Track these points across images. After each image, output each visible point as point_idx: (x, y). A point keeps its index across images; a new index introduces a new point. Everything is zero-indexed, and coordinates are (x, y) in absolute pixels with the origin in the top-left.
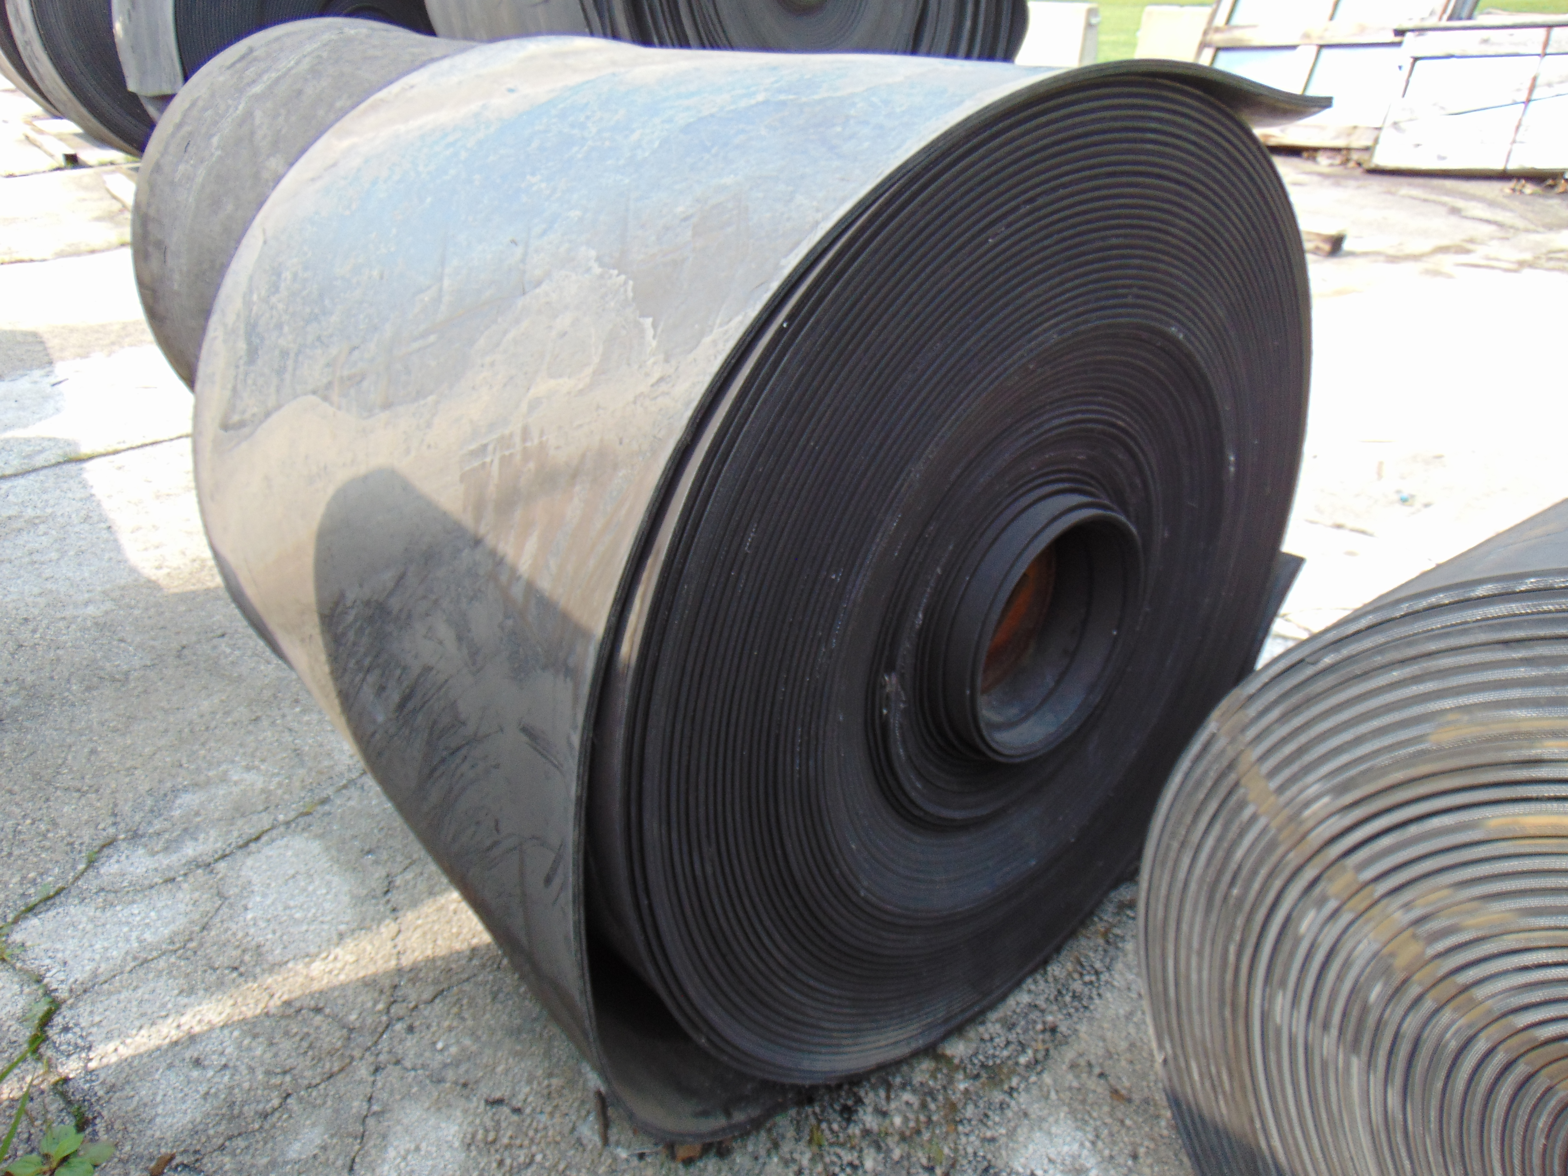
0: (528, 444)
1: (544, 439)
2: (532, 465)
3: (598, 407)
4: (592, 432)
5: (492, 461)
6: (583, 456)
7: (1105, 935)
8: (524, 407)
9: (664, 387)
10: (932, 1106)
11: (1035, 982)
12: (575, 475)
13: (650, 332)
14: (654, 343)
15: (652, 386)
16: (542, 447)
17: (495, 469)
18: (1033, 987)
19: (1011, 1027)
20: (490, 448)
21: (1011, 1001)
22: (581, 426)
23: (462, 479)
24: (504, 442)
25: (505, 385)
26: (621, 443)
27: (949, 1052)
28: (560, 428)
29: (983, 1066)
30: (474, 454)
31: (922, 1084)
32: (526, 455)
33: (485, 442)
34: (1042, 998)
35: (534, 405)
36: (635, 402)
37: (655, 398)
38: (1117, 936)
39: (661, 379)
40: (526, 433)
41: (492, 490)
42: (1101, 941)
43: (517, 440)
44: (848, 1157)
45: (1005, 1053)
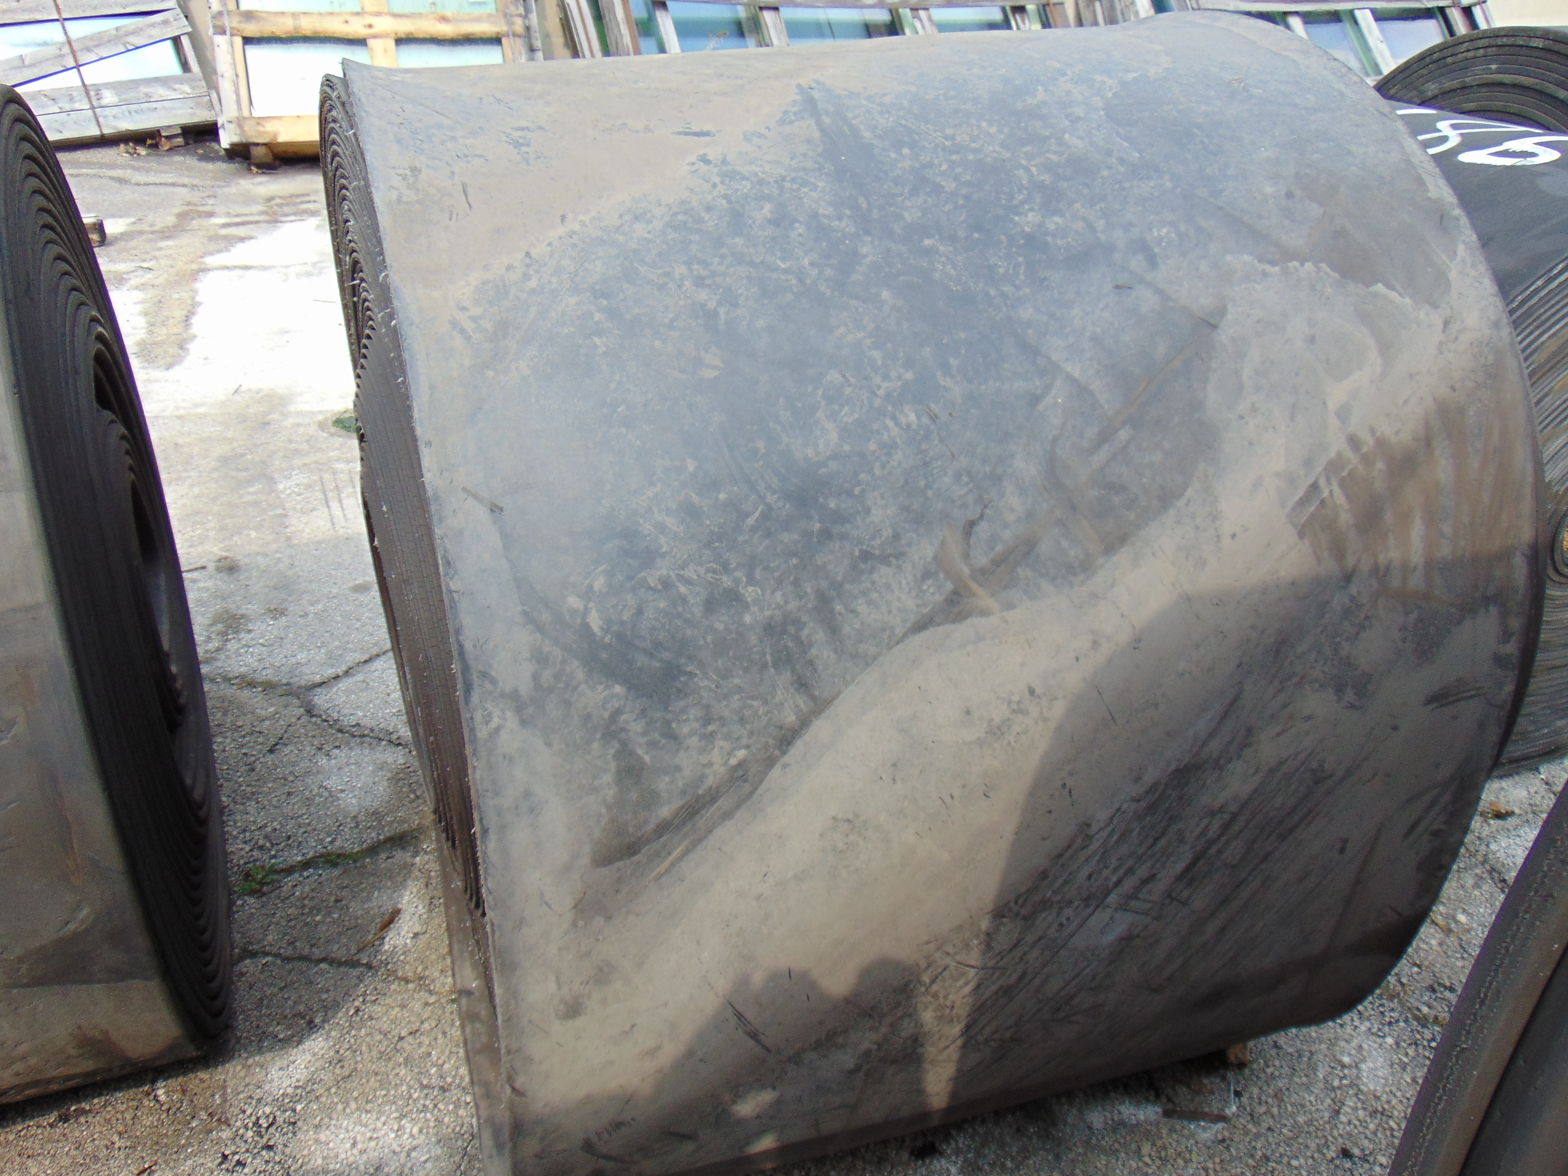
0: (1365, 449)
1: (1378, 434)
2: (1380, 465)
3: (1411, 376)
4: (1422, 399)
5: (1331, 492)
6: (1427, 423)
8: (1334, 422)
9: (1454, 328)
12: (1428, 442)
13: (1393, 295)
14: (1408, 300)
15: (1444, 332)
16: (1381, 443)
17: (1340, 497)
20: (1322, 482)
22: (1406, 401)
23: (1301, 535)
24: (1334, 466)
25: (1292, 418)
26: (1454, 390)
28: (1388, 415)
30: (1303, 502)
32: (1366, 459)
33: (1311, 480)
35: (1343, 414)
36: (1441, 353)
37: (1456, 339)
39: (1446, 323)
40: (1354, 442)
41: (1345, 518)
43: (1349, 454)
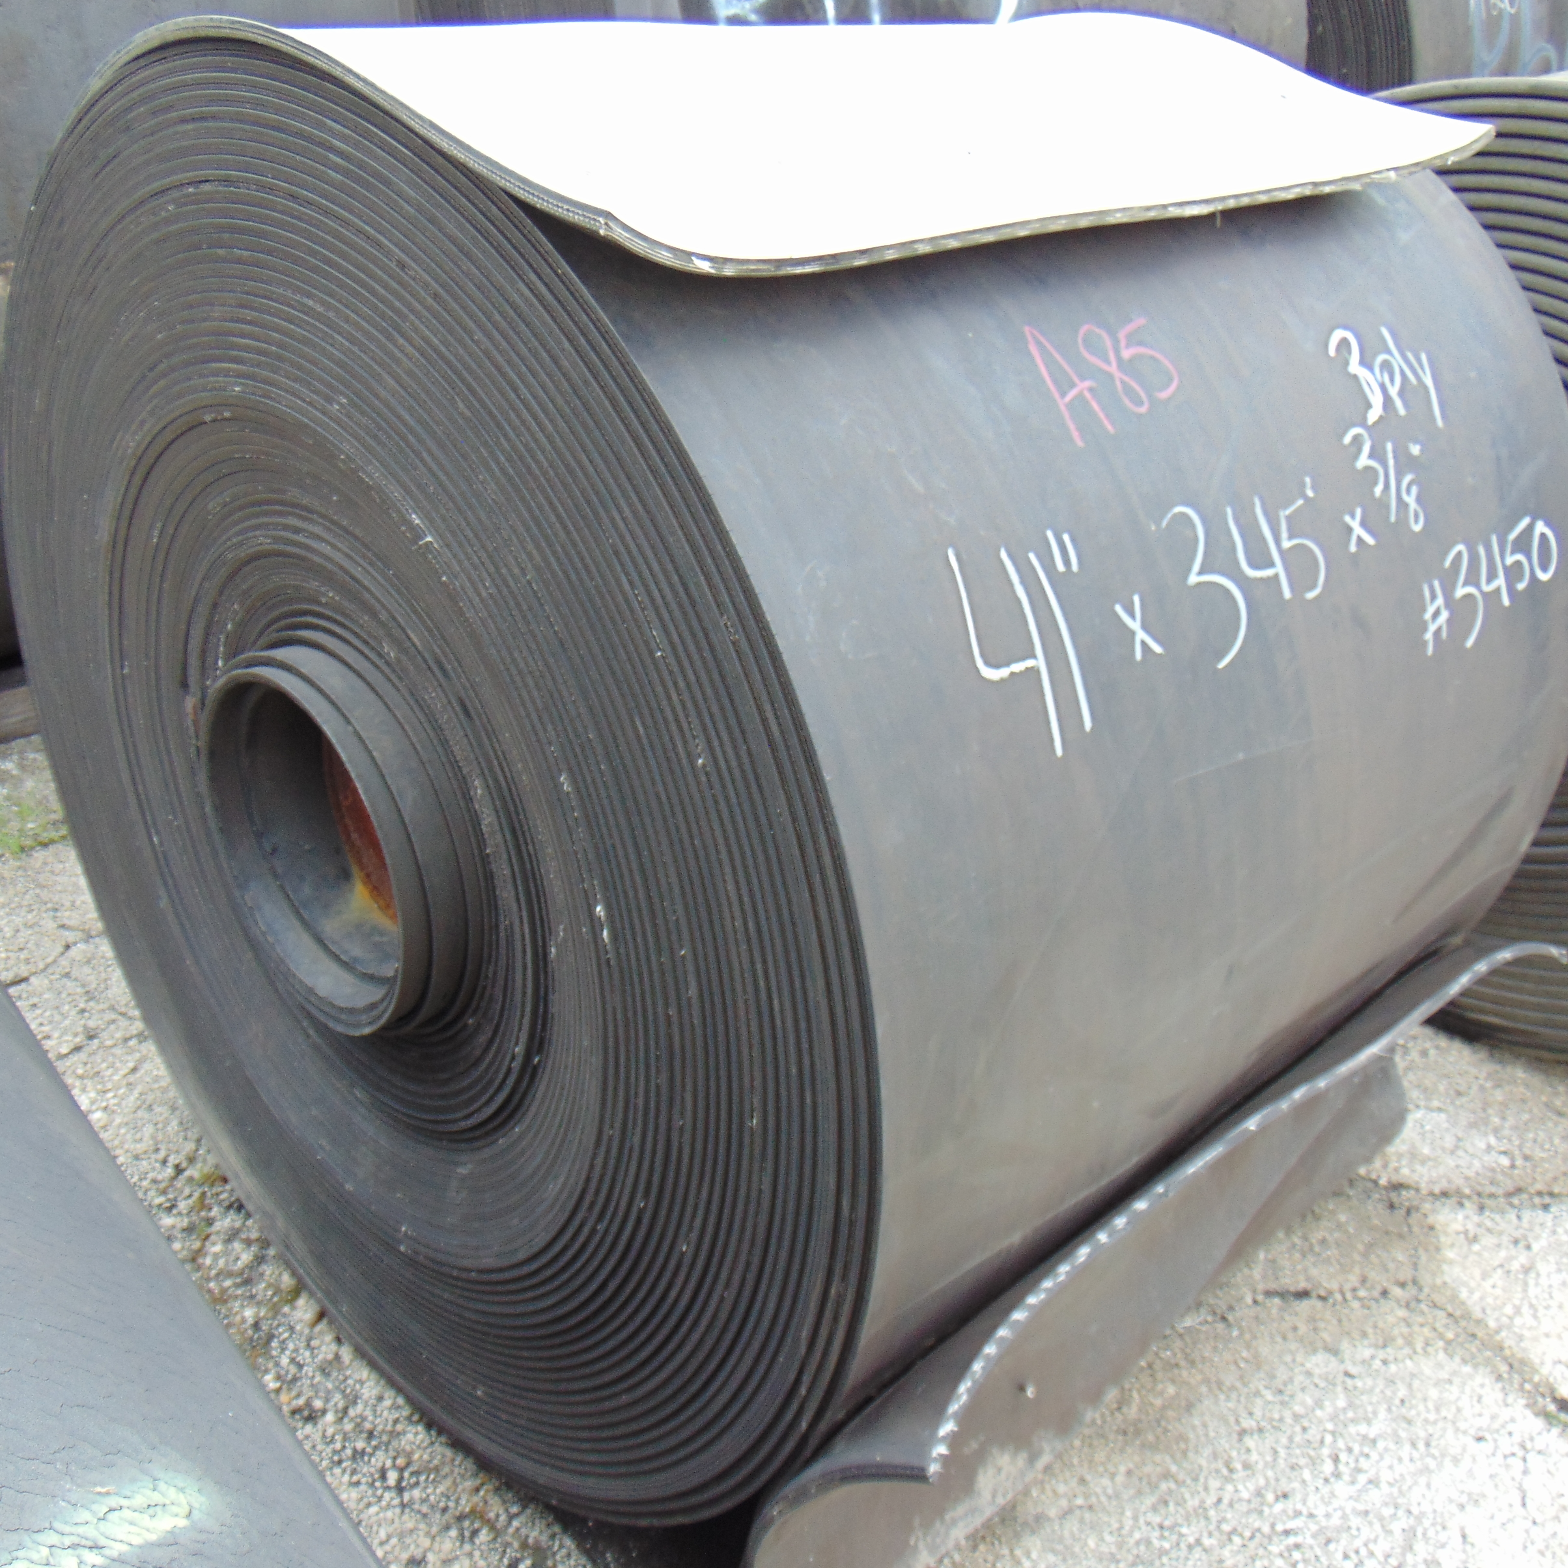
7: (475, 1514)
10: (228, 1283)
11: (395, 1407)
18: (387, 1403)
19: (324, 1370)
21: (365, 1373)
27: (301, 1302)
29: (271, 1337)
31: (262, 1274)
34: (368, 1413)
38: (475, 1533)
42: (465, 1505)
44: (183, 1205)
45: (285, 1361)
